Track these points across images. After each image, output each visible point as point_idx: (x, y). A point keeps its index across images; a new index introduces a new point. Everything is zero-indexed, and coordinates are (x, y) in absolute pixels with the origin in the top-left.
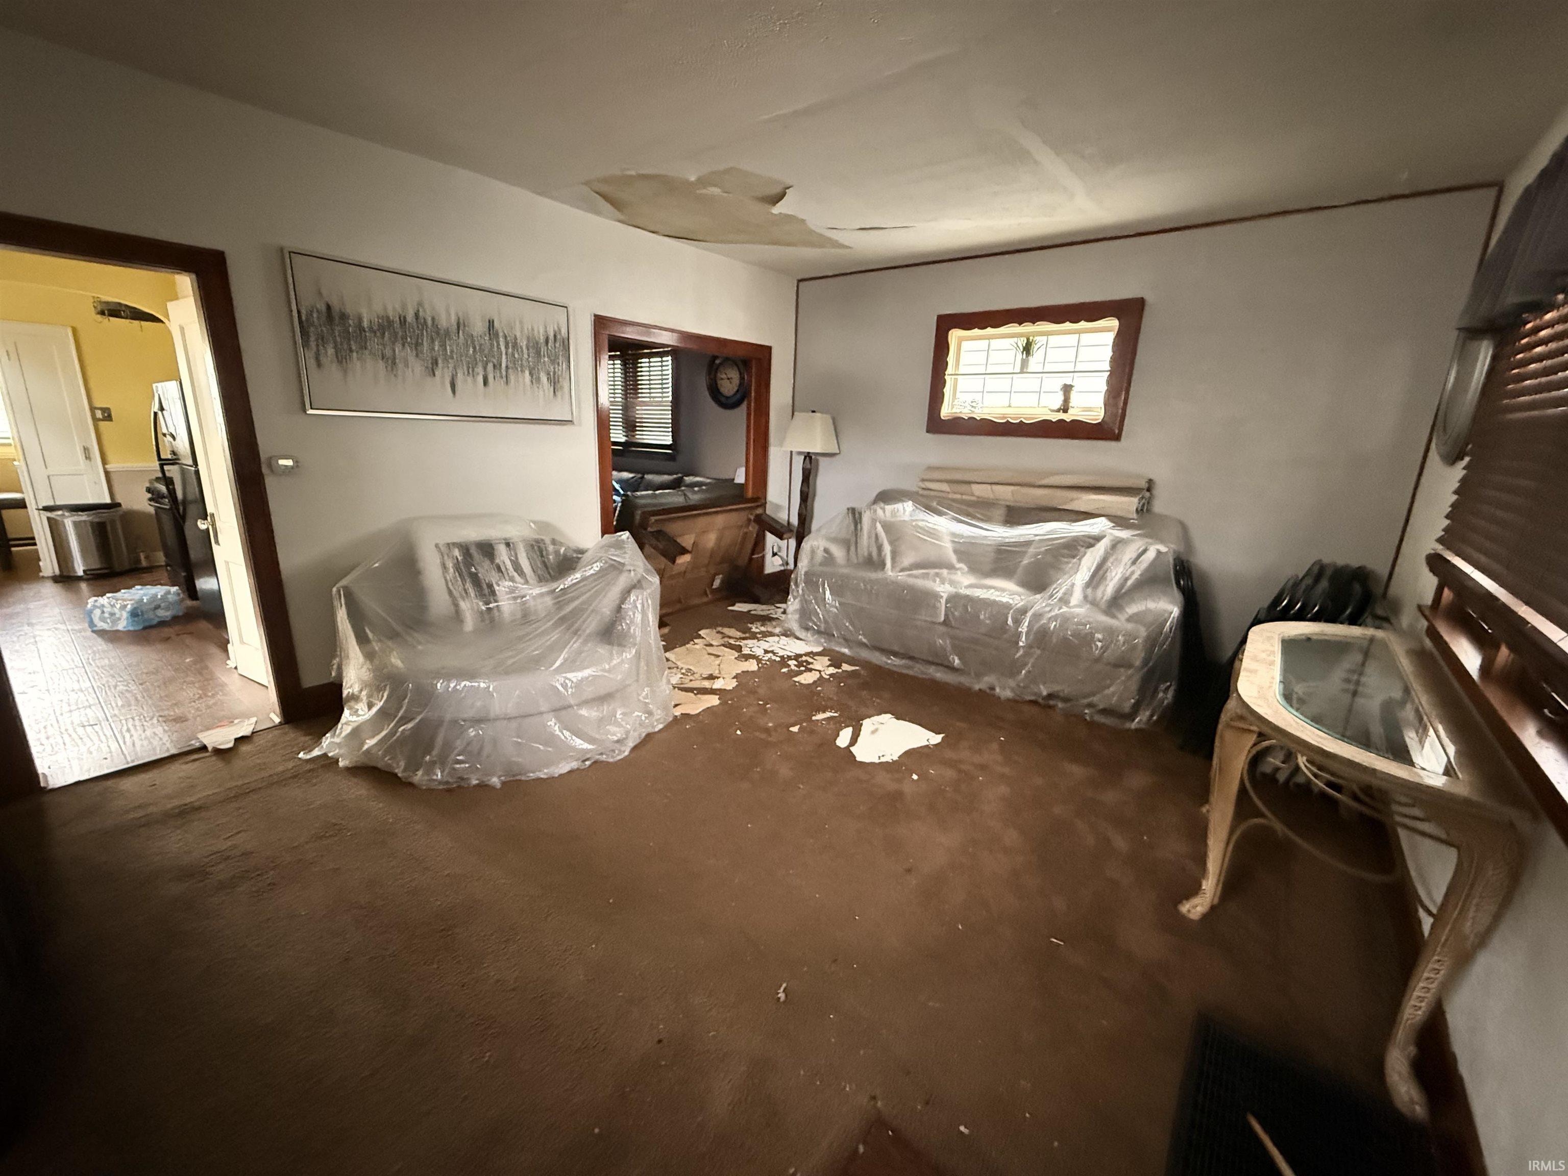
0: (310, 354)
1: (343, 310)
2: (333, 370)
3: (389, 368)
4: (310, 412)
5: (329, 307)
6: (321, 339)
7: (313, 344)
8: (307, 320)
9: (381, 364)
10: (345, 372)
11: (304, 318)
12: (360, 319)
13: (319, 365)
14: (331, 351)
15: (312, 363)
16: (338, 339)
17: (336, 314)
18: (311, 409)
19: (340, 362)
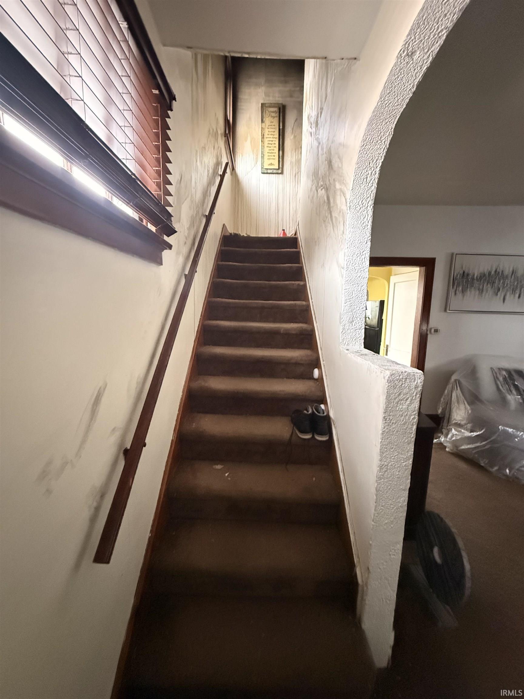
0: (454, 290)
1: (469, 273)
2: (460, 295)
3: (480, 294)
4: (448, 311)
5: (464, 272)
6: (458, 285)
7: (455, 287)
8: (456, 278)
9: (477, 292)
10: (463, 296)
11: (455, 277)
12: (474, 275)
13: (455, 294)
14: (460, 289)
15: (453, 294)
16: (464, 284)
17: (465, 274)
18: (449, 310)
19: (463, 292)
